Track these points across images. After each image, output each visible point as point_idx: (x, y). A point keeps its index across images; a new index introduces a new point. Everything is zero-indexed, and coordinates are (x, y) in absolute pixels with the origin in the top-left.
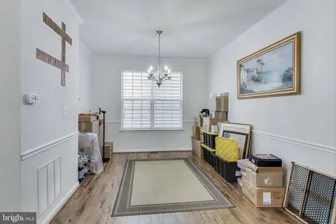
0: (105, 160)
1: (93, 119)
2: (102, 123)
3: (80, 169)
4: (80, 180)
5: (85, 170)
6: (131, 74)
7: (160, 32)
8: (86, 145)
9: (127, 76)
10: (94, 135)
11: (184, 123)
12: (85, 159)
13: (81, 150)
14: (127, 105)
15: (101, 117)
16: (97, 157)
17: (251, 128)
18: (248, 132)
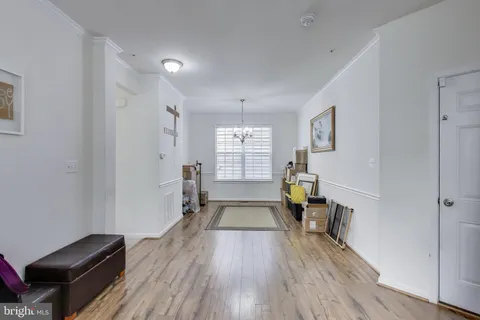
0: (202, 205)
1: (192, 169)
2: (199, 173)
3: (184, 206)
4: (184, 214)
5: (187, 208)
6: (223, 129)
7: (242, 101)
8: (188, 189)
9: (220, 131)
10: (193, 182)
11: (273, 175)
12: (187, 199)
13: (184, 193)
14: (220, 158)
15: (198, 167)
16: (195, 199)
17: (317, 177)
18: (314, 180)
